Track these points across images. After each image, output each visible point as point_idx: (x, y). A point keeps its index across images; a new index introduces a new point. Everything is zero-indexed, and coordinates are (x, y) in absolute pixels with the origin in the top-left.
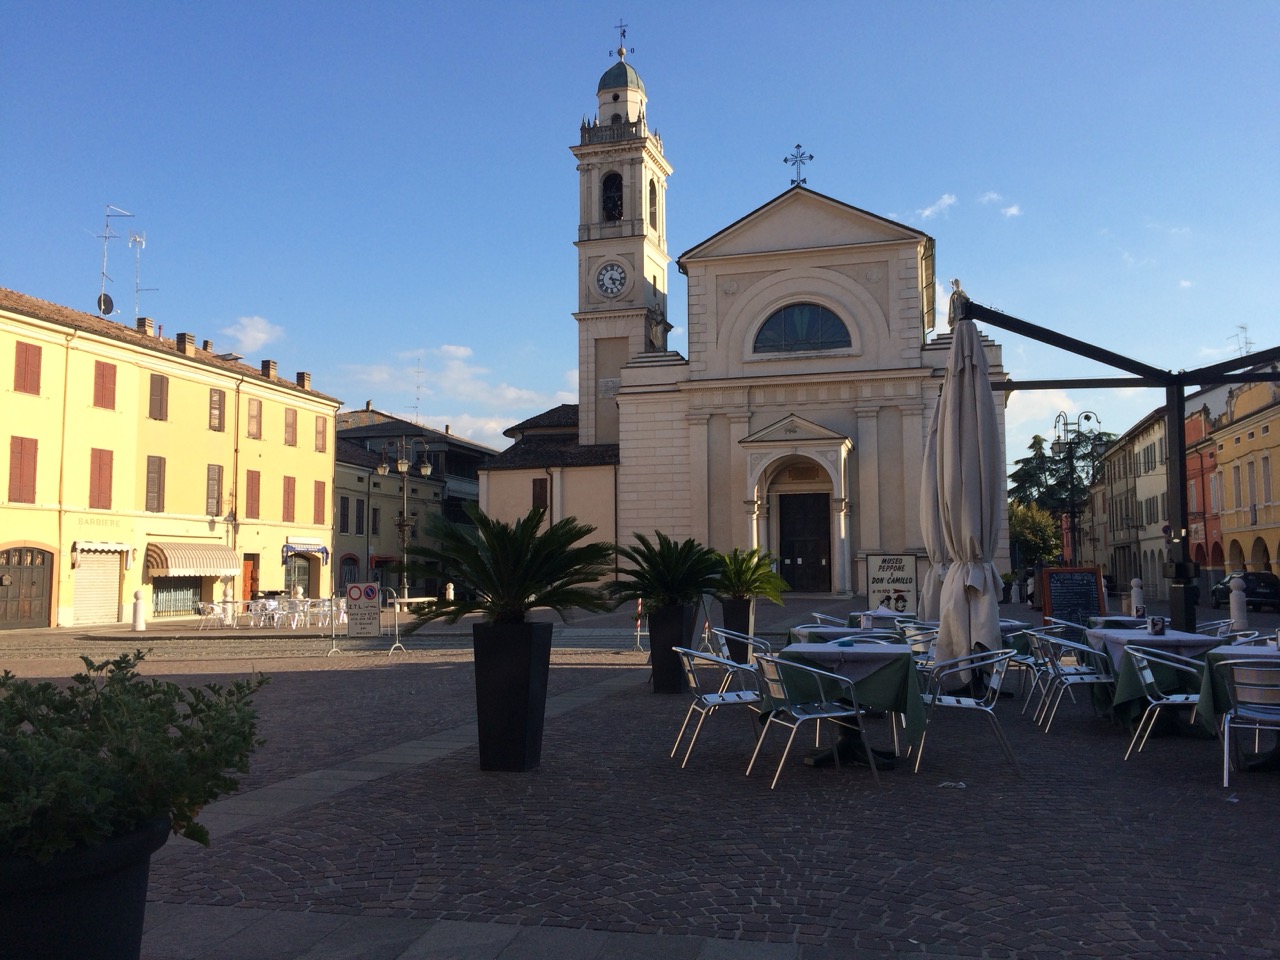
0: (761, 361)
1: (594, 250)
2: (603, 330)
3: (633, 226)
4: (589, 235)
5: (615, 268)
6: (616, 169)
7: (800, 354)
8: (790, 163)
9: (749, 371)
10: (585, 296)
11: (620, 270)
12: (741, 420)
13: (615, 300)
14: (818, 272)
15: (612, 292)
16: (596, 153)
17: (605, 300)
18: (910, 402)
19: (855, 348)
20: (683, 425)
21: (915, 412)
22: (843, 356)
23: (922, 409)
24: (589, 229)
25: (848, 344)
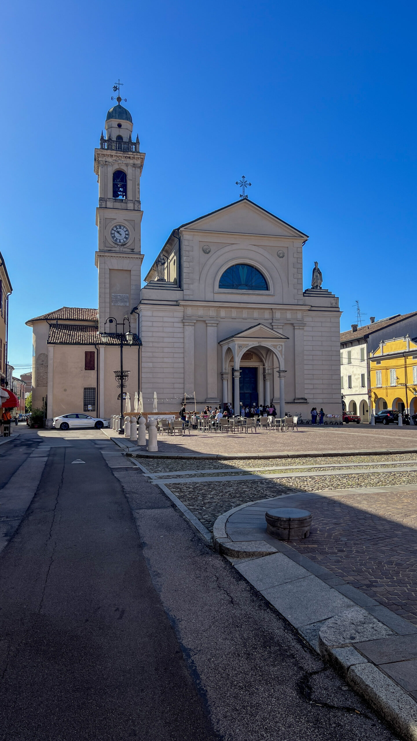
0: (224, 293)
1: (109, 214)
2: (116, 263)
3: (134, 204)
4: (106, 204)
5: (122, 227)
6: (124, 168)
7: (244, 291)
8: (239, 185)
9: (218, 297)
10: (103, 241)
11: (125, 229)
12: (214, 325)
13: (122, 247)
14: (254, 248)
15: (120, 242)
16: (111, 156)
17: (116, 246)
18: (298, 322)
19: (271, 291)
20: (181, 325)
21: (301, 328)
22: (266, 295)
23: (304, 326)
24: (106, 201)
25: (267, 289)
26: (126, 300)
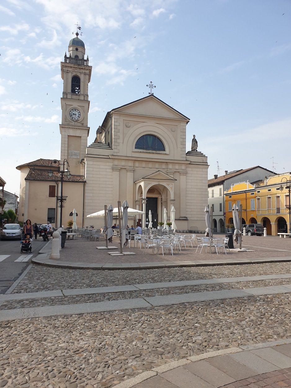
0: (138, 152)
1: (69, 103)
2: (72, 132)
3: (84, 97)
4: (67, 96)
5: (77, 110)
6: (78, 74)
7: (150, 151)
8: (148, 87)
9: (134, 155)
10: (64, 118)
11: (78, 112)
12: (131, 171)
13: (76, 122)
14: (157, 125)
15: (75, 119)
16: (71, 67)
17: (72, 121)
18: (183, 171)
19: (167, 151)
20: (111, 170)
21: (184, 174)
22: (164, 154)
23: (186, 174)
24: (67, 94)
25: (164, 150)
26: (78, 155)
